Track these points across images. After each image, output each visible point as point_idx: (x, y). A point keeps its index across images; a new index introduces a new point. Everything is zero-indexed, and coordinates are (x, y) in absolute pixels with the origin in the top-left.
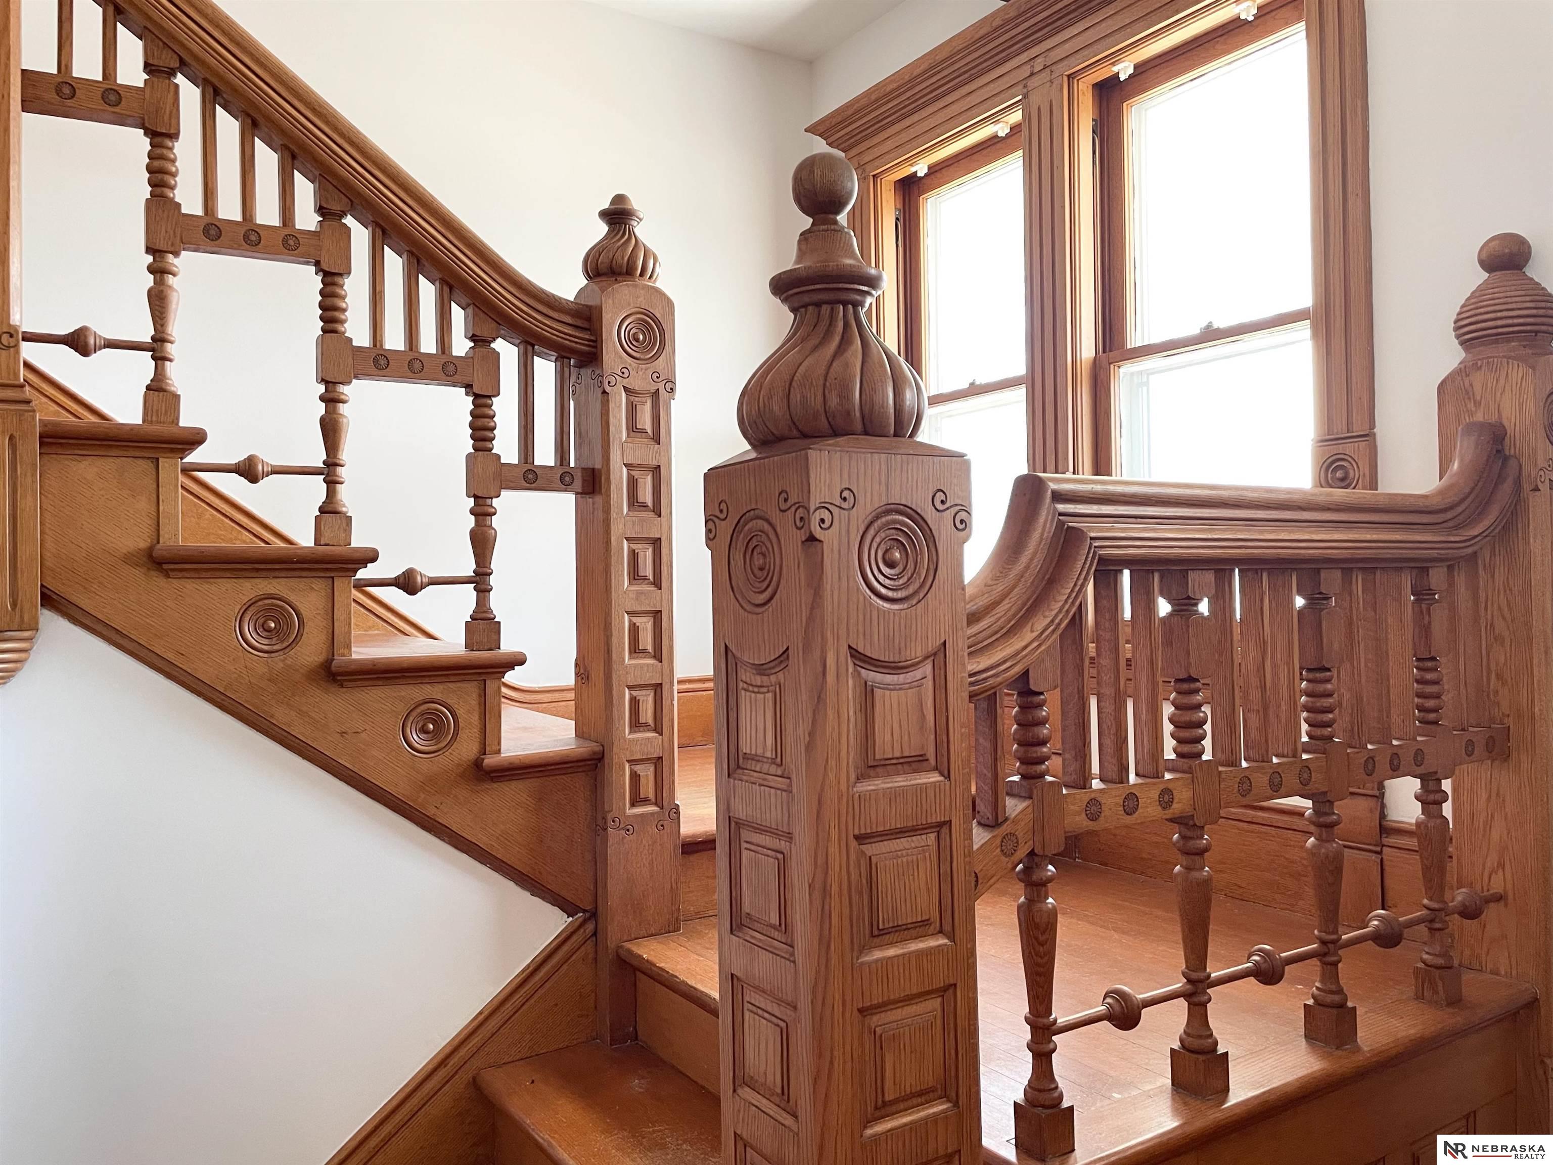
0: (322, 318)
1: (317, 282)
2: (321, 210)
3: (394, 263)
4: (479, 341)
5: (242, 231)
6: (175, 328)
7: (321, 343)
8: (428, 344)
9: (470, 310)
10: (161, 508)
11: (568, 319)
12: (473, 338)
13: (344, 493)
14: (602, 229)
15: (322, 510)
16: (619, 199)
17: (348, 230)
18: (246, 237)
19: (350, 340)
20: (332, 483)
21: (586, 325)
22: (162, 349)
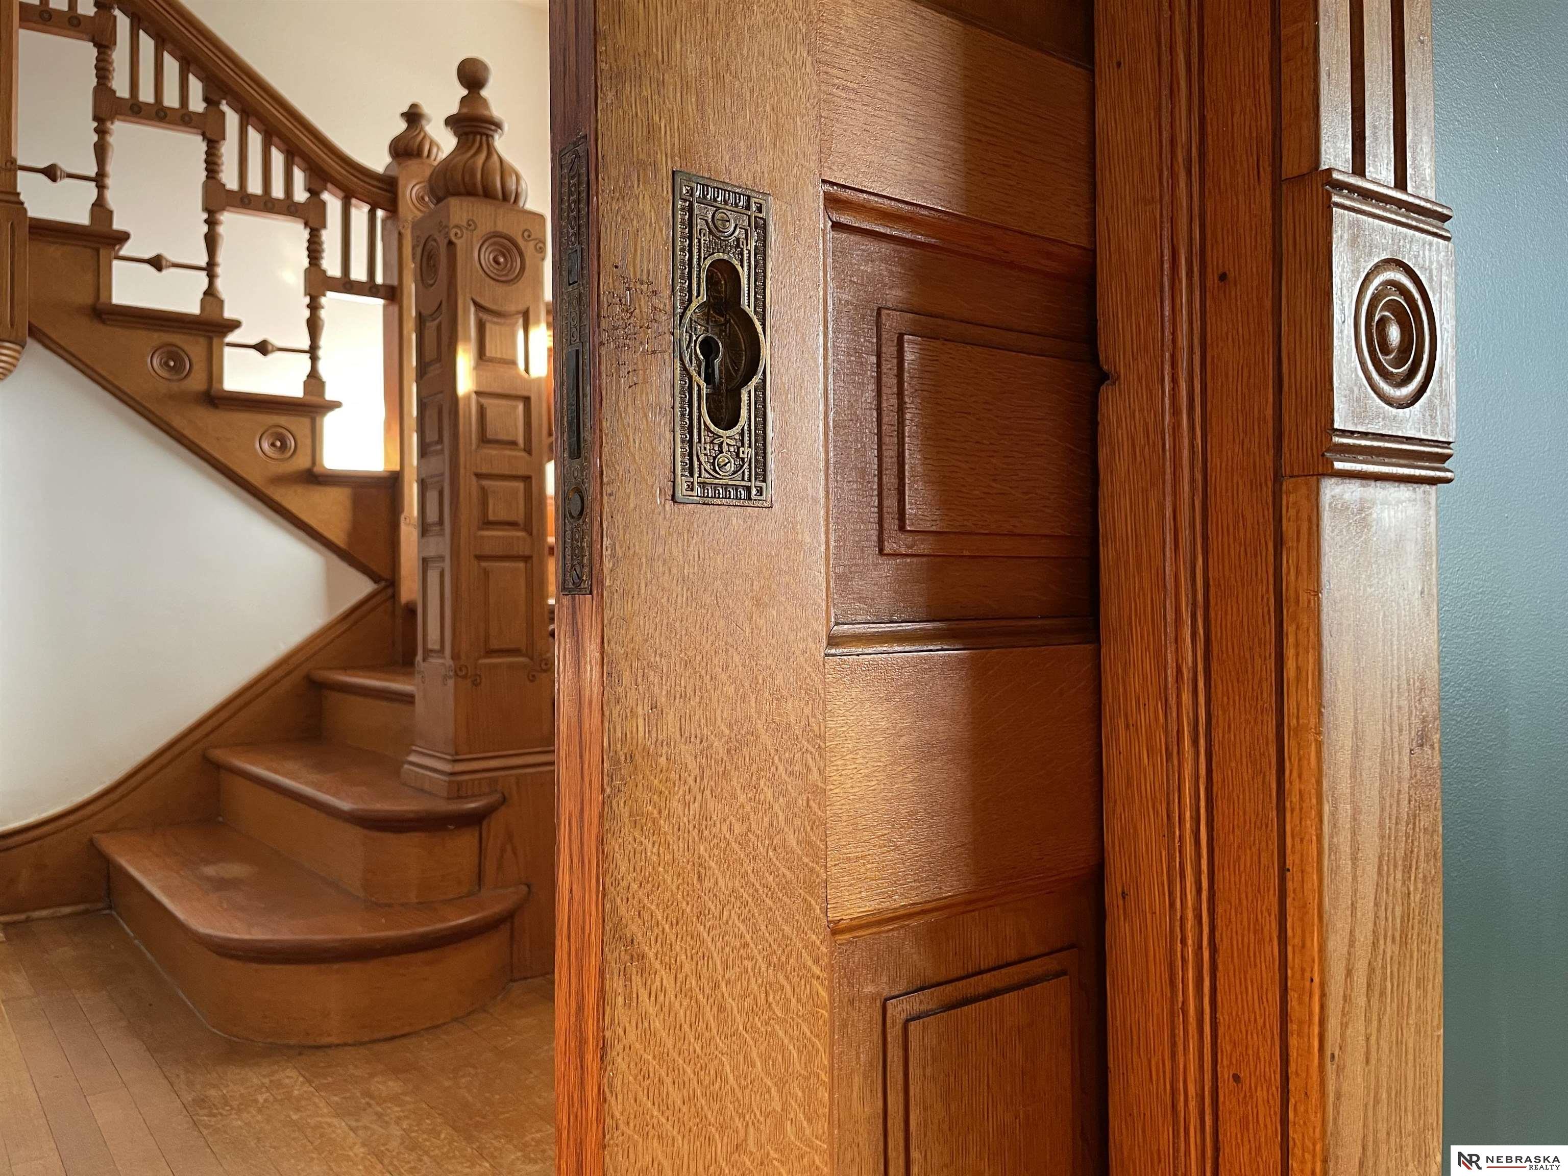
0: (206, 169)
1: (203, 147)
2: (206, 99)
3: (255, 138)
4: (314, 192)
5: (154, 111)
6: (110, 168)
7: (206, 186)
8: (278, 192)
9: (308, 174)
10: (101, 280)
11: (375, 183)
12: (309, 190)
13: (220, 283)
14: (402, 126)
15: (205, 293)
16: (414, 106)
17: (223, 114)
18: (157, 113)
19: (224, 185)
20: (212, 276)
21: (389, 188)
22: (102, 181)
